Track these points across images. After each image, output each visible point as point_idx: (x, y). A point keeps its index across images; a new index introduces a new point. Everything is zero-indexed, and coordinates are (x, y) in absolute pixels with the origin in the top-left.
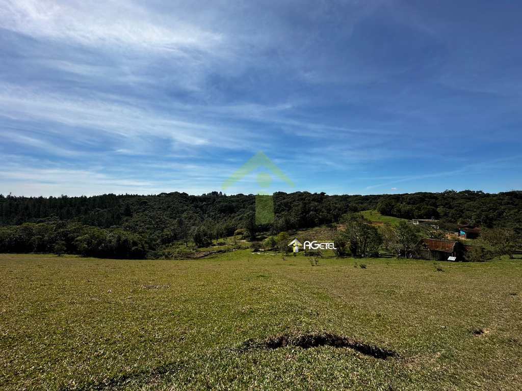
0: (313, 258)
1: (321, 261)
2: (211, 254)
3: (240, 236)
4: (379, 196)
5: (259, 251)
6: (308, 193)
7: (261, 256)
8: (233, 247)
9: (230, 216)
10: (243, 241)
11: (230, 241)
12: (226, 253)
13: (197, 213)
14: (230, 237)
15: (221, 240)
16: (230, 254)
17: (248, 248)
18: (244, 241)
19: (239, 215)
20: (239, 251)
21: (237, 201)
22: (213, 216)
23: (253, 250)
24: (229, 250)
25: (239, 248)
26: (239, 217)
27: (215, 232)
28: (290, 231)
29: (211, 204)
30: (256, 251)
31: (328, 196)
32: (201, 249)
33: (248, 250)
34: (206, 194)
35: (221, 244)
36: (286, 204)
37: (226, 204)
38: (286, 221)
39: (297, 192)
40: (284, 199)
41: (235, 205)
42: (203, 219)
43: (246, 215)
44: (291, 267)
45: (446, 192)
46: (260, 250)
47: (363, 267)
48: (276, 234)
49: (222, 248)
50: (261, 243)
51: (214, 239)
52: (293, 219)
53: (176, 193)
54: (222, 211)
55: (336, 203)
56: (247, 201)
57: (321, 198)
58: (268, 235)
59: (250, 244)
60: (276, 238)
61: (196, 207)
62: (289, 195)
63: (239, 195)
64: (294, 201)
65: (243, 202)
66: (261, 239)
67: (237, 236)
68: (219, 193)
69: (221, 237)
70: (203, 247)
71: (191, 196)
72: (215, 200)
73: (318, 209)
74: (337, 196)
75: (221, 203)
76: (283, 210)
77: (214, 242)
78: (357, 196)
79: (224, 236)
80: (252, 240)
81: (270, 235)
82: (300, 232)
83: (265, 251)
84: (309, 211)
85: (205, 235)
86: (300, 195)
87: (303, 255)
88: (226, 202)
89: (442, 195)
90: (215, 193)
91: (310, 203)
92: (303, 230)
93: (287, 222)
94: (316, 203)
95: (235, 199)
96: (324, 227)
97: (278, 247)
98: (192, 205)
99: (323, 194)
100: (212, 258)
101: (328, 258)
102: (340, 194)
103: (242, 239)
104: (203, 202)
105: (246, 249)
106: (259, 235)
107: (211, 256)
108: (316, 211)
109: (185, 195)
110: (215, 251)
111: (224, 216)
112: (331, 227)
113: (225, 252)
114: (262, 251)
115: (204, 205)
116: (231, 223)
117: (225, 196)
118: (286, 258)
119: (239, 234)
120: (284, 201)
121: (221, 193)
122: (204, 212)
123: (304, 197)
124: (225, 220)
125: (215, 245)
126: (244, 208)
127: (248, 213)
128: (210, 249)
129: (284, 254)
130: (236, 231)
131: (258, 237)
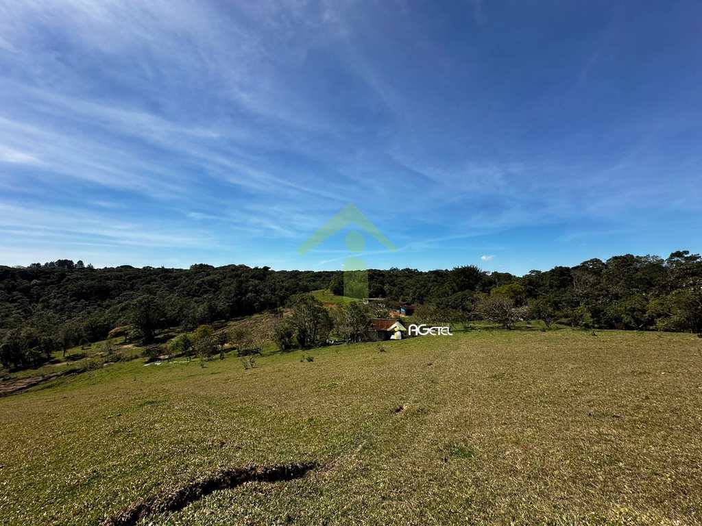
0: (247, 358)
1: (259, 360)
2: (46, 380)
3: (121, 339)
4: (332, 273)
5: (160, 359)
6: (246, 267)
7: (160, 368)
8: (104, 359)
9: (99, 305)
10: (125, 346)
11: (97, 350)
12: (86, 374)
13: (13, 301)
14: (96, 343)
15: (78, 350)
16: (96, 373)
17: (137, 357)
18: (130, 346)
19: (119, 302)
20: (117, 365)
21: (117, 278)
22: (57, 305)
23: (147, 359)
24: (93, 367)
25: (118, 359)
26: (119, 306)
27: (59, 337)
28: (216, 323)
29: (52, 283)
30: (153, 360)
31: (273, 272)
32: (20, 374)
33: (136, 361)
34: (42, 264)
35: (74, 358)
36: (211, 283)
37: (90, 283)
38: (210, 307)
39: (229, 266)
40: (208, 275)
41: (112, 286)
42: (28, 313)
43: (135, 301)
44: (214, 377)
45: (392, 270)
46: (162, 357)
47: (310, 360)
48: (192, 330)
49: (77, 364)
50: (163, 346)
51: (59, 350)
52: (222, 305)
54: (80, 295)
55: (283, 281)
56: (140, 277)
57: (264, 274)
58: (179, 332)
59: (142, 349)
60: (191, 335)
61: (10, 290)
62: (217, 269)
63: (122, 267)
64: (224, 278)
65: (130, 279)
66: (164, 340)
67: (114, 339)
68: (75, 263)
69: (77, 344)
70: (24, 369)
72: (63, 276)
73: (259, 289)
74: (286, 271)
75: (80, 282)
76: (206, 292)
77: (58, 355)
78: (308, 272)
79: (84, 343)
80: (145, 344)
81: (182, 332)
82: (232, 323)
83: (170, 359)
84: (246, 292)
85: (32, 345)
86: (233, 270)
87: (235, 355)
88: (93, 280)
89: (389, 272)
90: (63, 263)
91: (248, 281)
92: (237, 320)
93: (212, 309)
94: (257, 282)
95: (114, 274)
96: (266, 314)
97: (193, 349)
99: (266, 269)
100: (48, 387)
101: (269, 355)
102: (289, 269)
103: (125, 343)
105: (132, 359)
106: (159, 334)
107: (49, 384)
108: (256, 292)
110: (59, 373)
111: (86, 306)
112: (276, 312)
113: (84, 371)
114: (165, 359)
115: (36, 284)
116: (100, 316)
117: (90, 268)
118: (206, 364)
119: (117, 335)
120: (209, 278)
121: (80, 262)
122: (34, 299)
123: (239, 272)
124: (89, 313)
125: (58, 362)
126: (132, 288)
127: (140, 298)
128: (44, 370)
129: (204, 359)
130: (113, 331)
131: (159, 337)
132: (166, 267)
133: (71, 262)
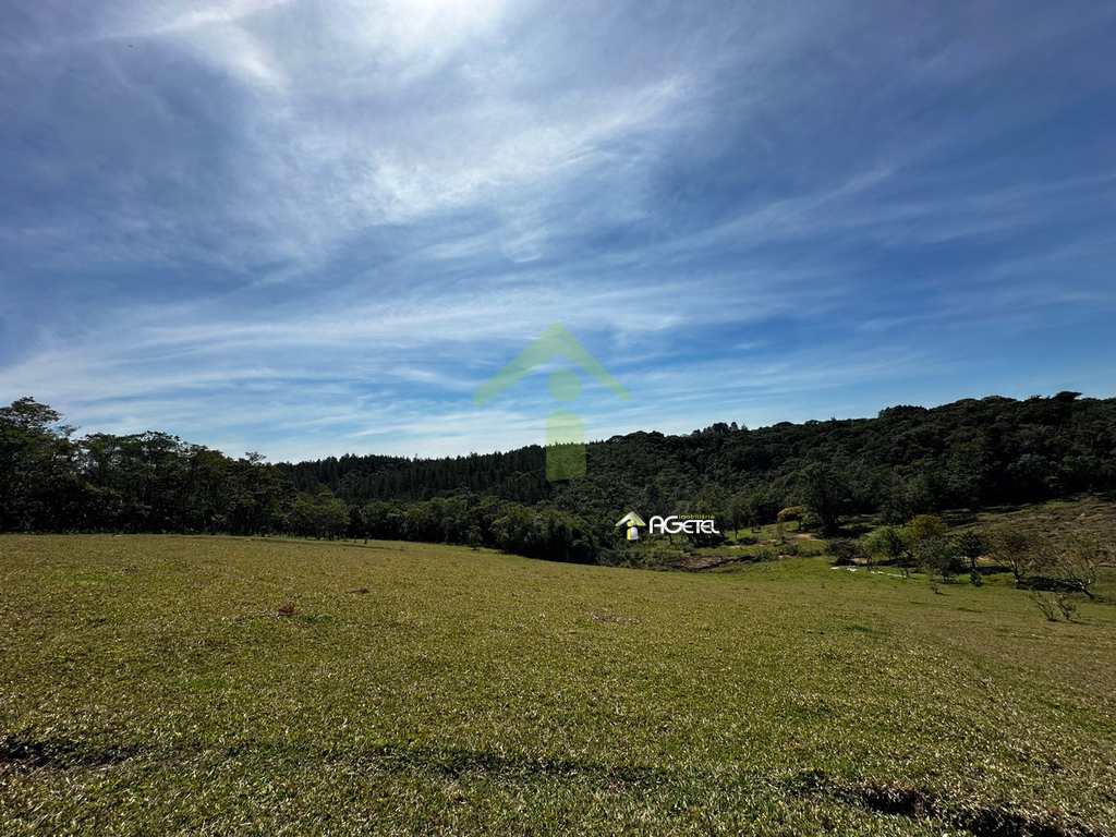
1: (1085, 609)
2: (725, 562)
3: (794, 525)
5: (853, 563)
6: (1002, 399)
7: (856, 577)
8: (779, 549)
9: (762, 478)
10: (802, 536)
11: (768, 534)
12: (760, 564)
13: (685, 472)
14: (767, 526)
15: (747, 533)
16: (772, 565)
17: (819, 555)
18: (807, 536)
19: (784, 474)
20: (795, 560)
21: (777, 440)
22: (720, 476)
23: (834, 559)
24: (767, 557)
25: (794, 552)
26: (785, 479)
28: (949, 513)
29: (713, 451)
30: (843, 562)
31: (1090, 403)
32: (703, 551)
33: (820, 558)
34: (702, 430)
35: (746, 541)
36: (925, 439)
37: (748, 448)
38: (931, 483)
39: (959, 403)
40: (916, 423)
41: (771, 451)
42: (699, 486)
43: (803, 472)
46: (856, 560)
48: (901, 521)
49: (750, 550)
50: (856, 542)
51: (730, 529)
52: (955, 481)
53: (641, 433)
54: (739, 465)
56: (804, 437)
58: (877, 524)
59: (823, 544)
60: (901, 531)
61: (682, 459)
62: (932, 411)
63: (779, 425)
64: (954, 427)
65: (791, 441)
66: (856, 533)
67: (786, 524)
68: (730, 425)
69: (746, 526)
70: (705, 546)
71: (669, 437)
72: (721, 442)
73: (1052, 445)
75: (738, 449)
76: (919, 455)
77: (730, 535)
79: (753, 525)
80: (826, 535)
81: (883, 523)
82: (987, 516)
83: (869, 565)
84: (1016, 451)
86: (971, 410)
87: (1010, 583)
88: (750, 445)
90: (720, 427)
91: (1015, 428)
92: (1000, 511)
93: (936, 487)
94: (1042, 429)
95: (771, 435)
96: (1087, 502)
98: (674, 456)
100: (729, 572)
103: (798, 531)
104: (695, 449)
105: (813, 555)
106: (846, 523)
107: (728, 568)
108: (1042, 450)
109: (657, 436)
110: (735, 558)
113: (758, 560)
115: (700, 453)
116: (767, 492)
117: (745, 430)
119: (789, 518)
120: (919, 429)
121: (734, 424)
122: (701, 469)
123: (988, 413)
124: (752, 486)
125: (731, 544)
126: (796, 454)
127: (809, 468)
129: (938, 577)
130: (782, 512)
131: (846, 527)
132: (838, 418)
133: (726, 425)
